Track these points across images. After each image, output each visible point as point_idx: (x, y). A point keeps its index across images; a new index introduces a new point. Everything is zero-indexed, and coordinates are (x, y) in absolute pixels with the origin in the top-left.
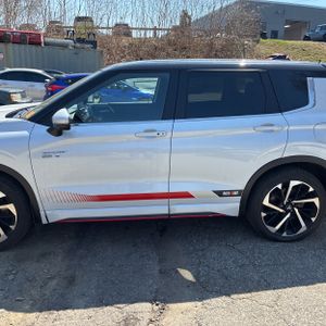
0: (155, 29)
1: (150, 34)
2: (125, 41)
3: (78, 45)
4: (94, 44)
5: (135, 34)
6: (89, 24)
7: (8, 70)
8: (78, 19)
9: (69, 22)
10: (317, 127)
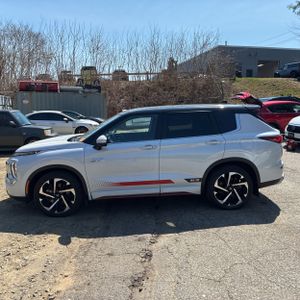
0: (147, 73)
1: (143, 78)
2: (123, 84)
3: (87, 90)
4: (99, 88)
5: (130, 78)
6: (93, 72)
7: (35, 112)
8: (85, 69)
9: (78, 71)
10: (243, 141)
